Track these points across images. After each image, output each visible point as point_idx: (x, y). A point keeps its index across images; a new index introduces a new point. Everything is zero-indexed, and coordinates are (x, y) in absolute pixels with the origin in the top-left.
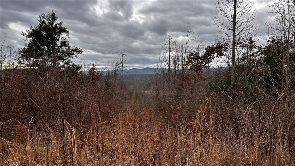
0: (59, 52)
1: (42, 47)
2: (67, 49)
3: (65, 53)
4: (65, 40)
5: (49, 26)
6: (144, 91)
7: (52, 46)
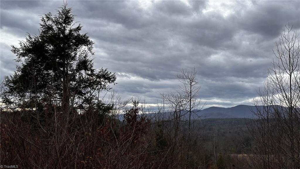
0: (74, 80)
1: (45, 72)
2: (88, 74)
3: (85, 82)
4: (85, 58)
5: (59, 33)
6: (236, 155)
7: (62, 69)
